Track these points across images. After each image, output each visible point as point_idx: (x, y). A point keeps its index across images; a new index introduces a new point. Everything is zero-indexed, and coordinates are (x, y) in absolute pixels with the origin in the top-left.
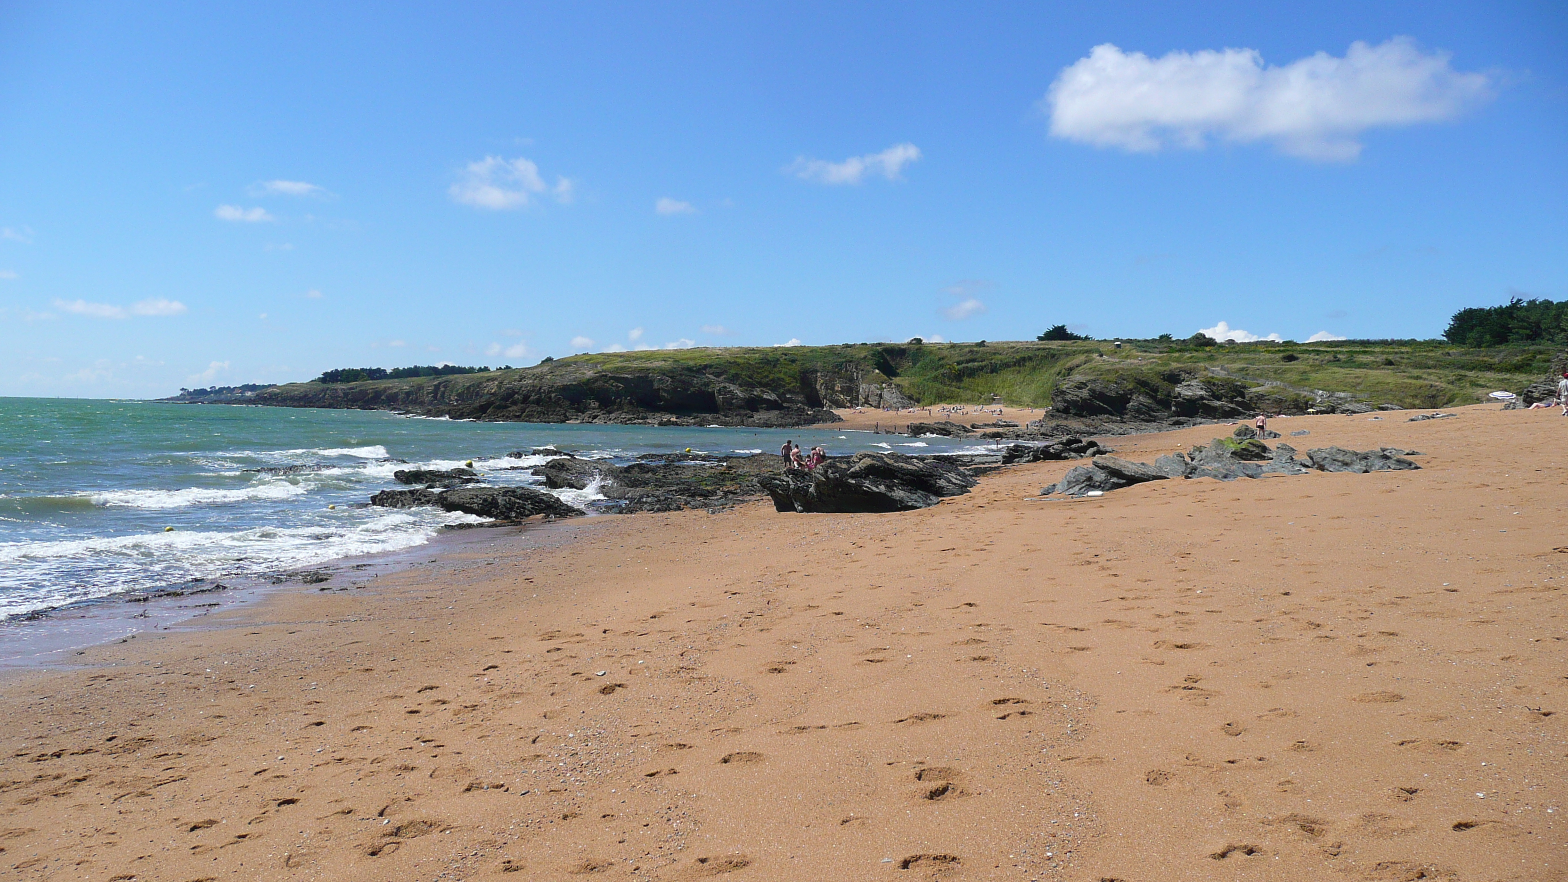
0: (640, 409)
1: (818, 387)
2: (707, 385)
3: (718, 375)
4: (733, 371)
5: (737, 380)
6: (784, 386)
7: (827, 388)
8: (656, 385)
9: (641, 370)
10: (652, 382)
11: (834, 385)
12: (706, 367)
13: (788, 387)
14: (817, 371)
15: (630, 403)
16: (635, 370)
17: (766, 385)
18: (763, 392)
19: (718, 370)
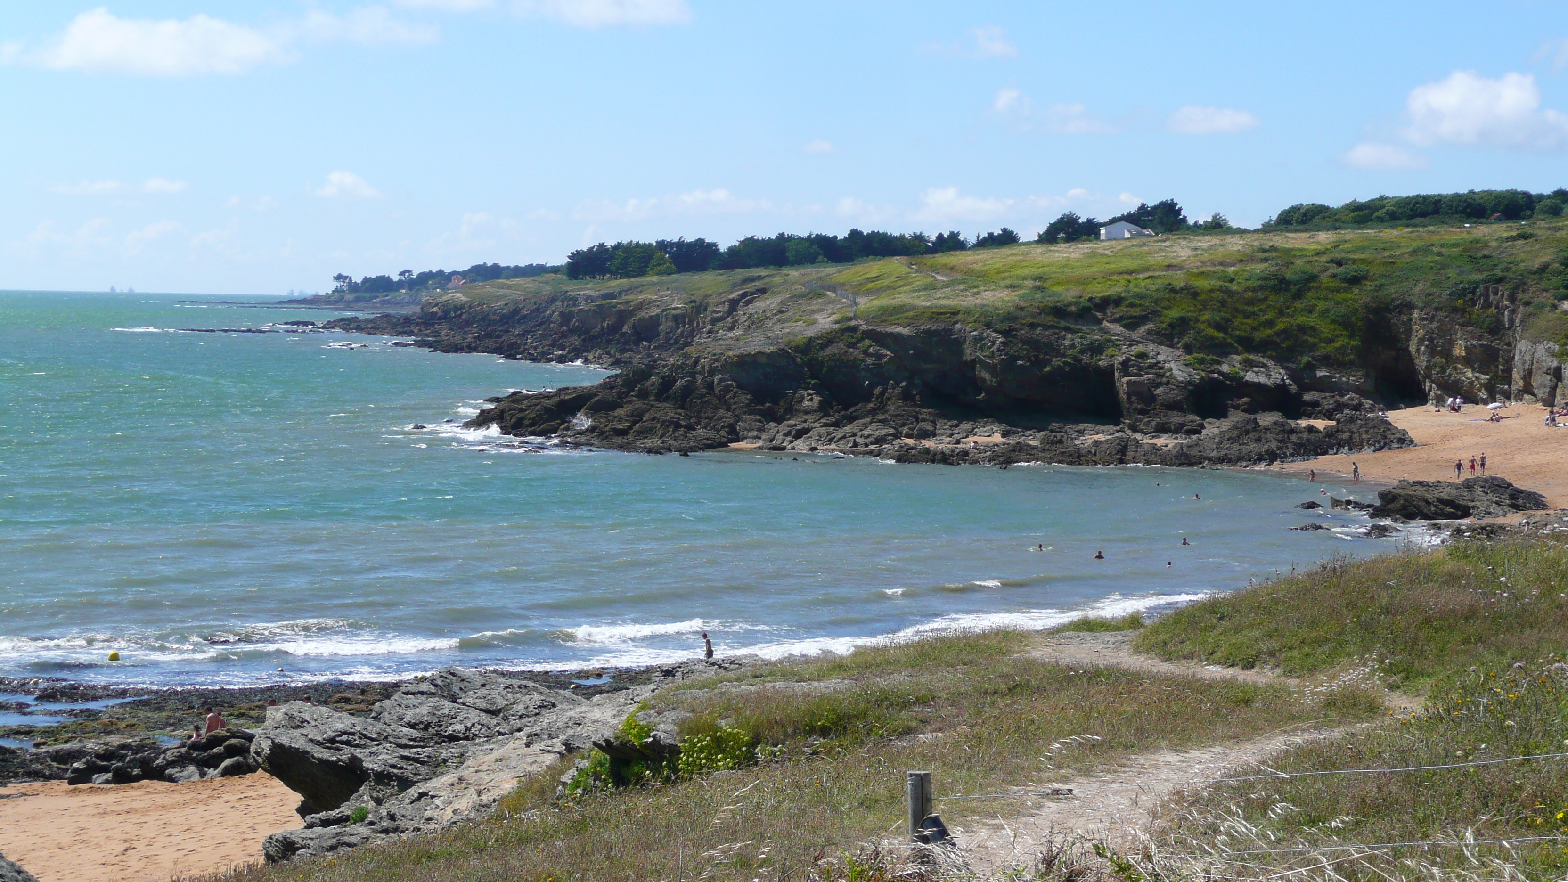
0: (925, 413)
1: (1413, 348)
2: (1097, 349)
3: (1132, 324)
4: (1174, 313)
5: (1182, 334)
6: (1313, 347)
7: (1432, 351)
8: (969, 353)
9: (937, 315)
10: (959, 343)
11: (1451, 343)
12: (1104, 303)
13: (1324, 349)
14: (1410, 306)
15: (906, 396)
16: (922, 314)
17: (1263, 347)
18: (1249, 365)
19: (1136, 312)
